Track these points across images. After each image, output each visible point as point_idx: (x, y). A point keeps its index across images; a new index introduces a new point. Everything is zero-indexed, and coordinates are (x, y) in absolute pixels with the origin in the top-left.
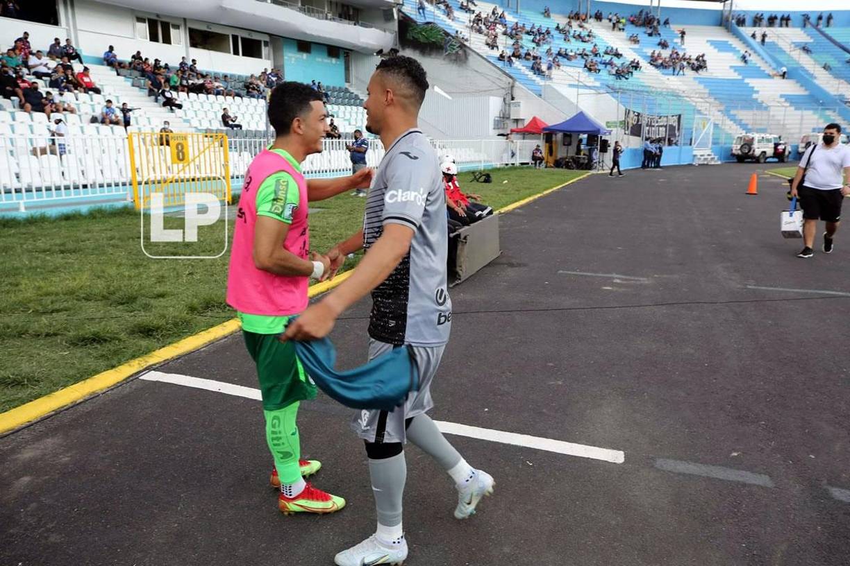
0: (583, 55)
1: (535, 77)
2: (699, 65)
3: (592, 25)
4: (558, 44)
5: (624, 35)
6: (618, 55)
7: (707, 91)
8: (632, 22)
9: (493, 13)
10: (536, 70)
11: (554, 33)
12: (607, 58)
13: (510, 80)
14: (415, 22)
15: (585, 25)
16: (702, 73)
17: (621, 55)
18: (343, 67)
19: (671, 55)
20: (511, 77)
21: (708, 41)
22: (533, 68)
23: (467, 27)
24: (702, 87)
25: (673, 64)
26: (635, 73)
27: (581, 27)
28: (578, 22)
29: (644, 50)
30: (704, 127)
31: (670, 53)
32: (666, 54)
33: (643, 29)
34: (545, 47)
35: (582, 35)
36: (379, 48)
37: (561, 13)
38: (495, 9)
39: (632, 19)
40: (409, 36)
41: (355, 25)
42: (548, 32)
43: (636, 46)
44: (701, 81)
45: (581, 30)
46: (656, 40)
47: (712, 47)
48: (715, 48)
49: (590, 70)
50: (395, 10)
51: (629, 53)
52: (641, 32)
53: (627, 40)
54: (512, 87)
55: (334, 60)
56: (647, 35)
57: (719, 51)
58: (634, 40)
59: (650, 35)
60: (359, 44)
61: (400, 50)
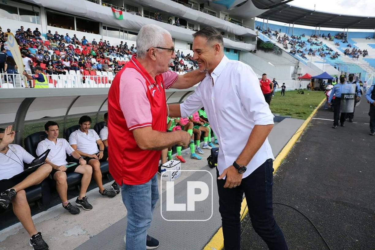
0: (319, 50)
1: (303, 59)
2: (365, 53)
3: (320, 40)
4: (308, 46)
5: (333, 42)
6: (331, 50)
7: (369, 64)
8: (336, 38)
9: (284, 36)
10: (303, 56)
11: (307, 43)
12: (328, 52)
13: (298, 61)
14: (263, 41)
15: (318, 39)
16: (366, 57)
17: (333, 50)
18: (238, 56)
19: (353, 50)
20: (298, 60)
21: (368, 44)
22: (302, 56)
23: (276, 41)
24: (366, 62)
25: (354, 54)
26: (339, 57)
27: (316, 40)
28: (315, 38)
29: (342, 48)
30: (370, 77)
31: (352, 49)
32: (351, 49)
33: (341, 40)
34: (304, 48)
35: (317, 43)
36: (251, 50)
37: (308, 35)
38: (285, 35)
39: (336, 36)
40: (261, 46)
41: (245, 43)
42: (304, 42)
43: (338, 47)
44: (366, 60)
45: (316, 41)
46: (347, 44)
47: (370, 47)
48: (371, 47)
49: (322, 56)
50: (256, 38)
51: (335, 49)
52: (339, 41)
53: (334, 44)
54: (298, 63)
55: (235, 54)
56: (342, 43)
57: (373, 48)
58: (337, 44)
59: (344, 42)
60: (246, 49)
61: (257, 50)
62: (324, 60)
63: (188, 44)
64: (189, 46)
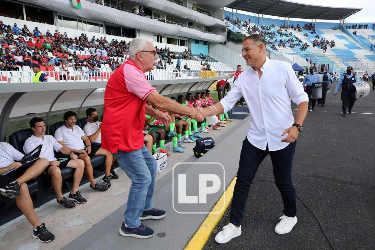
0: (289, 41)
1: (273, 51)
2: (333, 44)
3: (290, 30)
4: (278, 37)
5: (302, 33)
6: (301, 41)
7: (336, 55)
8: (305, 29)
9: (254, 27)
10: (274, 48)
11: (276, 33)
12: (297, 42)
13: (269, 52)
14: (233, 32)
15: (288, 30)
16: (333, 48)
17: (302, 41)
18: (208, 47)
19: (321, 41)
20: (269, 51)
21: (335, 35)
22: (272, 47)
23: (246, 32)
24: (334, 53)
25: (323, 45)
26: (308, 48)
27: (286, 31)
28: (284, 29)
29: (310, 39)
30: (337, 68)
31: (320, 40)
32: (319, 40)
33: (309, 31)
34: (274, 39)
35: (287, 34)
36: (221, 42)
37: (277, 26)
38: (255, 25)
39: (304, 27)
40: (231, 37)
41: (214, 34)
42: (274, 33)
43: (307, 38)
44: (333, 51)
45: (286, 32)
46: (315, 35)
47: (336, 38)
48: (338, 38)
49: (292, 47)
50: (226, 28)
51: (305, 40)
53: (303, 35)
54: (269, 55)
55: (205, 46)
56: (311, 33)
57: (339, 39)
58: (306, 35)
59: (312, 33)
60: (215, 40)
61: (227, 42)
62: (294, 51)
63: (155, 35)
64: (156, 38)
